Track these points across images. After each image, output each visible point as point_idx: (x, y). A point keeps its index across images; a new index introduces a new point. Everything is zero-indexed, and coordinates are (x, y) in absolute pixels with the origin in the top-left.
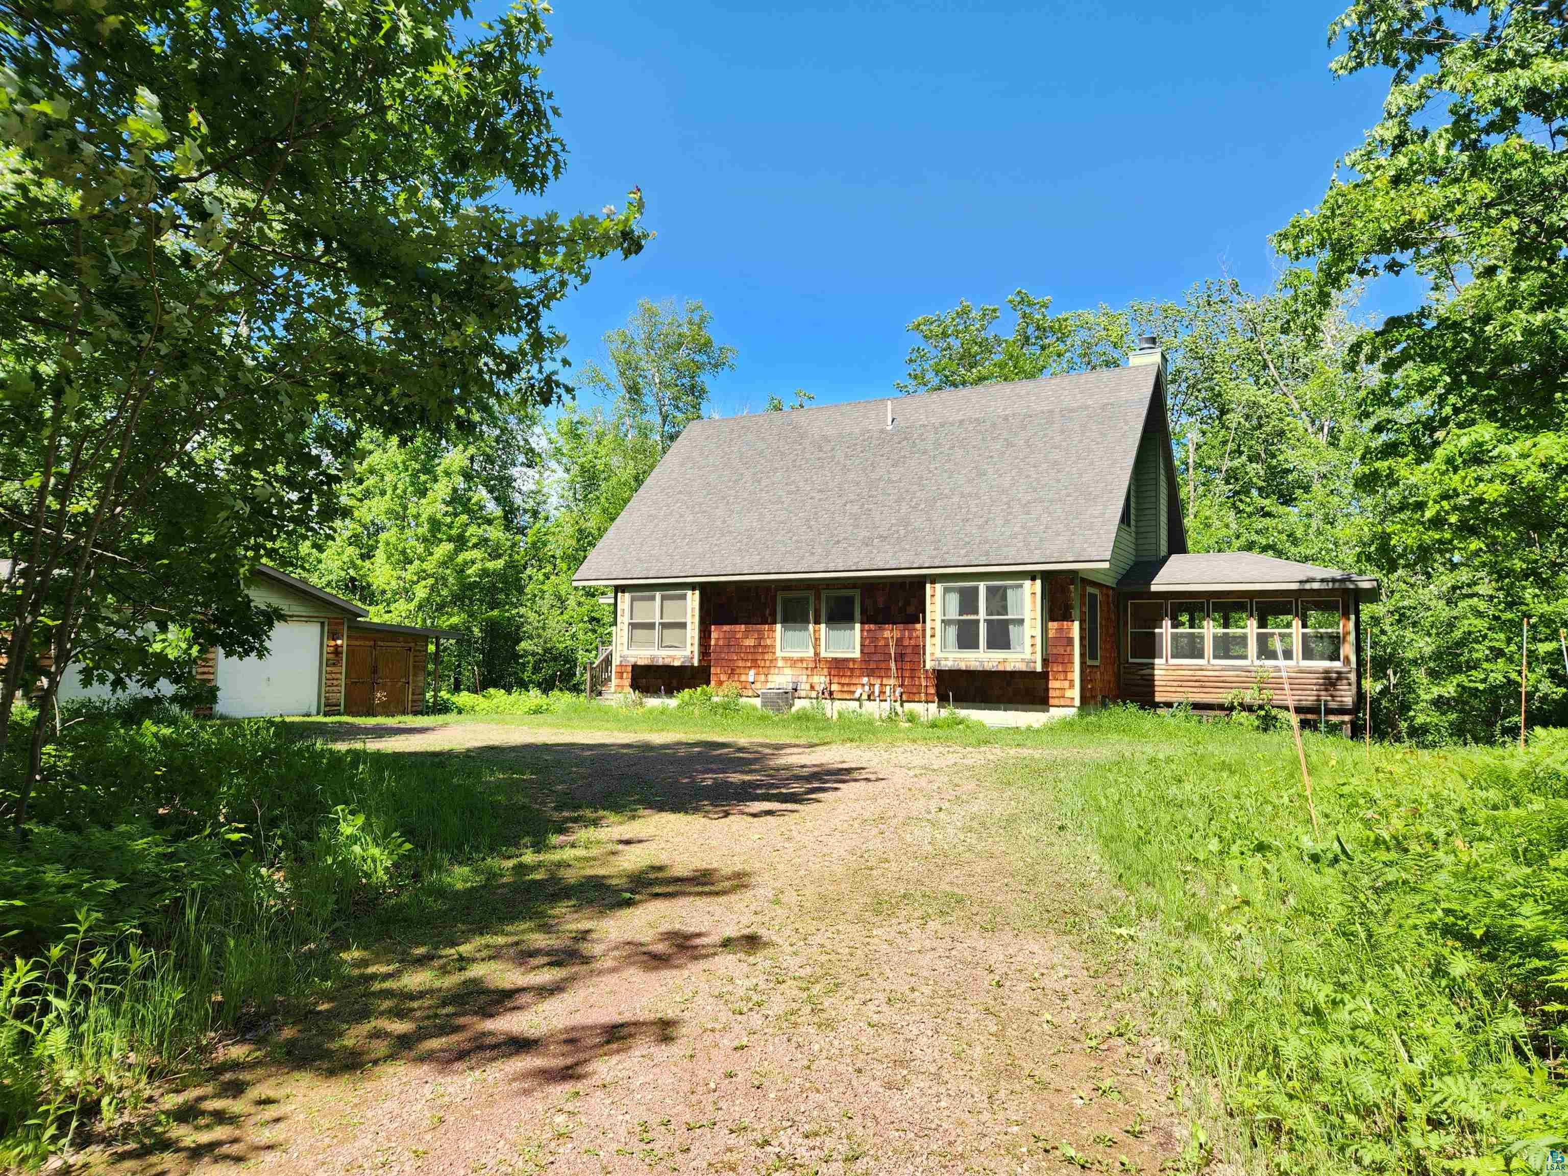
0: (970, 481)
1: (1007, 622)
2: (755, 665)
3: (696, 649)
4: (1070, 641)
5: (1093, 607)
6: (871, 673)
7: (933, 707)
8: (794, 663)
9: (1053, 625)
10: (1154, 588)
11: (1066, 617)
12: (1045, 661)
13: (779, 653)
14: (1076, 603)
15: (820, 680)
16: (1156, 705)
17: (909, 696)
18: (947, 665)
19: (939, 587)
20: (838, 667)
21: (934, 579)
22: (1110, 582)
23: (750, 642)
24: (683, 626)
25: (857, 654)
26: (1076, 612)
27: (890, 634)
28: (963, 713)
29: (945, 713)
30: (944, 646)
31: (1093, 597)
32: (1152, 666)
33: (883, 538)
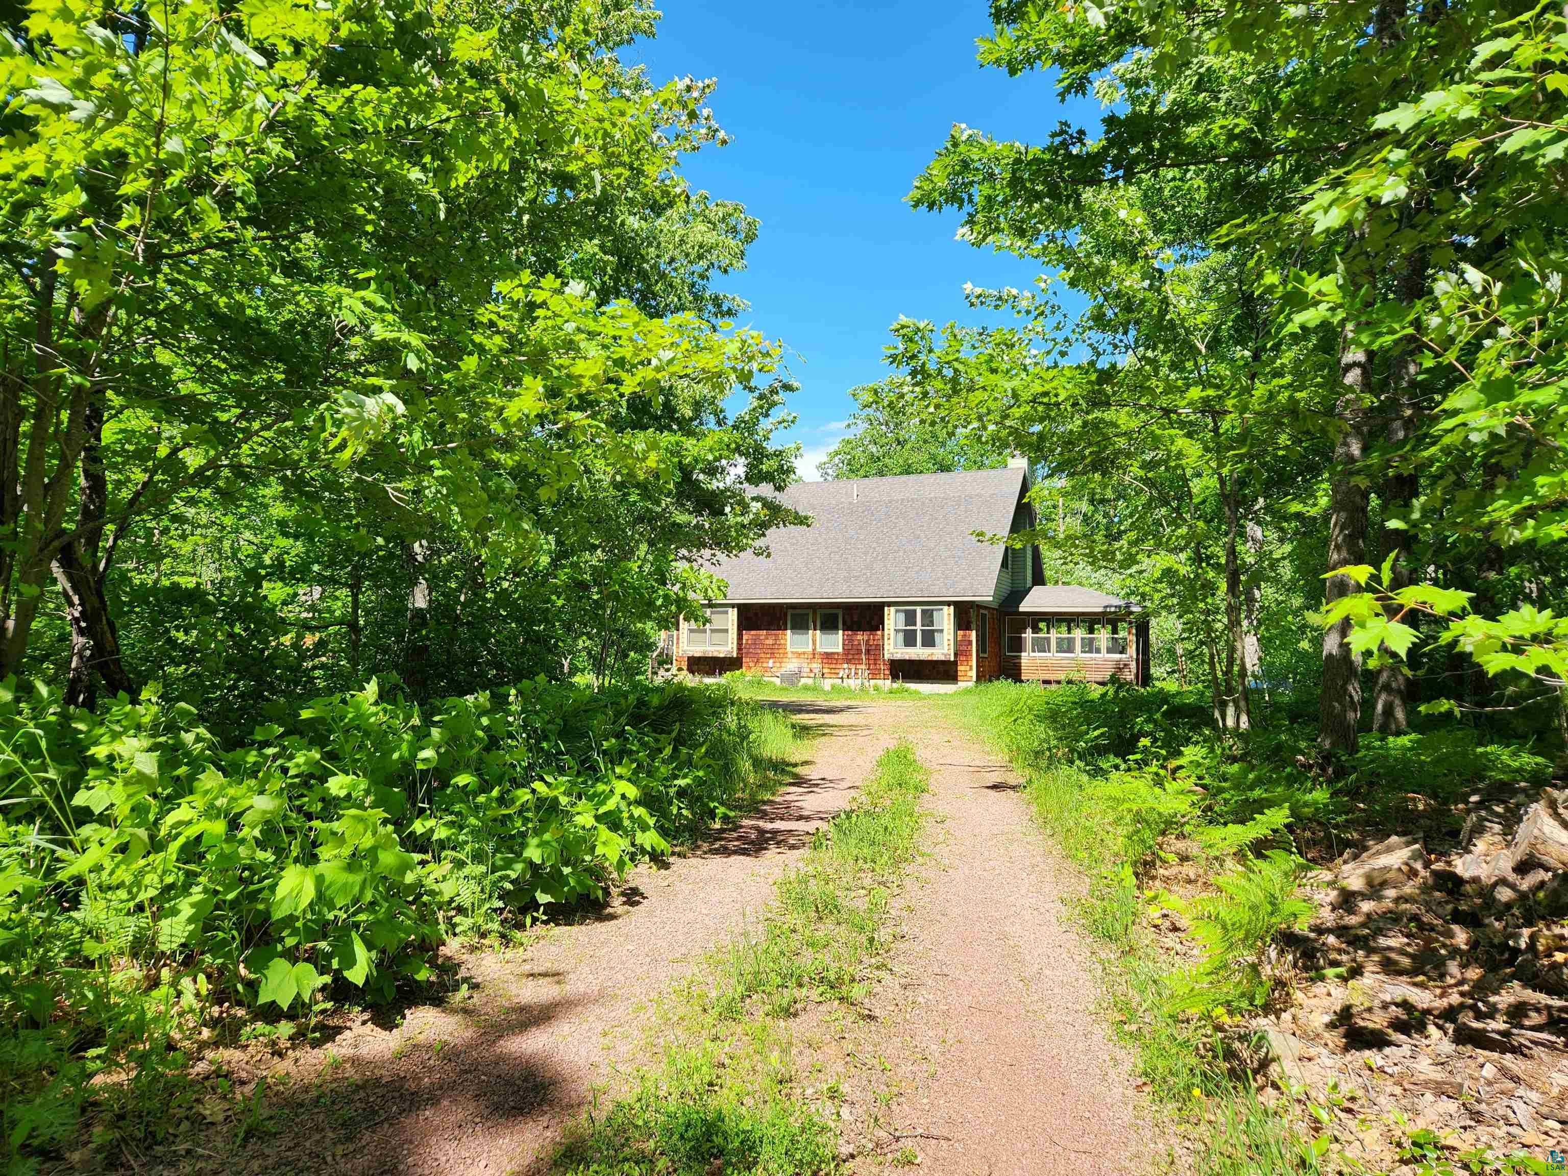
0: (910, 541)
1: (933, 631)
2: (772, 654)
3: (735, 646)
4: (970, 642)
5: (984, 623)
6: (849, 661)
7: (888, 682)
8: (799, 655)
9: (960, 633)
10: (1021, 609)
11: (968, 628)
12: (956, 655)
13: (789, 649)
14: (973, 620)
15: (816, 666)
16: (1021, 681)
17: (874, 675)
18: (898, 656)
19: (893, 609)
20: (828, 657)
21: (890, 604)
22: (995, 606)
23: (770, 642)
24: (726, 631)
25: (840, 650)
26: (973, 626)
27: (861, 637)
28: (907, 685)
29: (895, 685)
30: (896, 645)
31: (984, 616)
32: (1019, 657)
33: (857, 577)
